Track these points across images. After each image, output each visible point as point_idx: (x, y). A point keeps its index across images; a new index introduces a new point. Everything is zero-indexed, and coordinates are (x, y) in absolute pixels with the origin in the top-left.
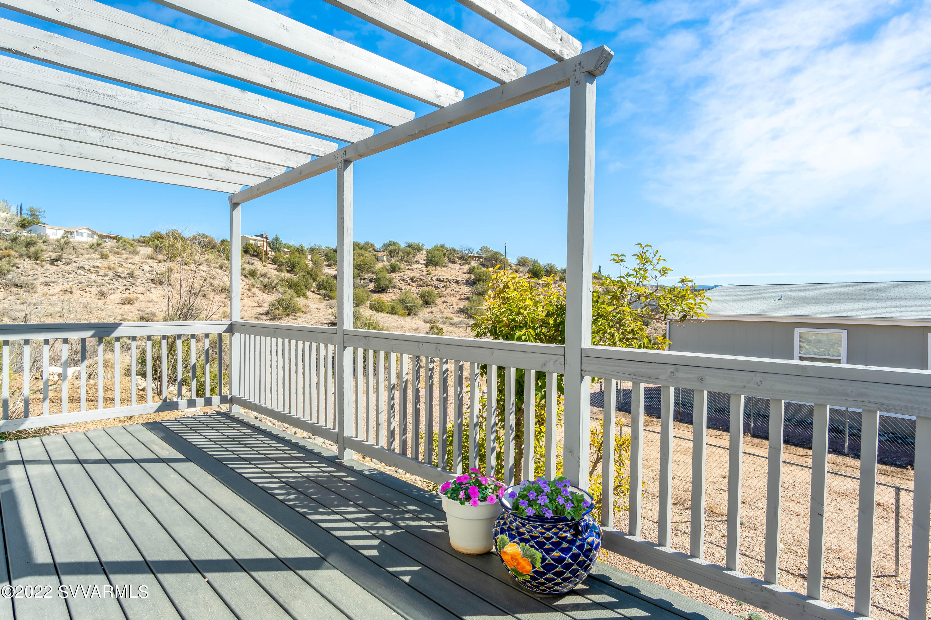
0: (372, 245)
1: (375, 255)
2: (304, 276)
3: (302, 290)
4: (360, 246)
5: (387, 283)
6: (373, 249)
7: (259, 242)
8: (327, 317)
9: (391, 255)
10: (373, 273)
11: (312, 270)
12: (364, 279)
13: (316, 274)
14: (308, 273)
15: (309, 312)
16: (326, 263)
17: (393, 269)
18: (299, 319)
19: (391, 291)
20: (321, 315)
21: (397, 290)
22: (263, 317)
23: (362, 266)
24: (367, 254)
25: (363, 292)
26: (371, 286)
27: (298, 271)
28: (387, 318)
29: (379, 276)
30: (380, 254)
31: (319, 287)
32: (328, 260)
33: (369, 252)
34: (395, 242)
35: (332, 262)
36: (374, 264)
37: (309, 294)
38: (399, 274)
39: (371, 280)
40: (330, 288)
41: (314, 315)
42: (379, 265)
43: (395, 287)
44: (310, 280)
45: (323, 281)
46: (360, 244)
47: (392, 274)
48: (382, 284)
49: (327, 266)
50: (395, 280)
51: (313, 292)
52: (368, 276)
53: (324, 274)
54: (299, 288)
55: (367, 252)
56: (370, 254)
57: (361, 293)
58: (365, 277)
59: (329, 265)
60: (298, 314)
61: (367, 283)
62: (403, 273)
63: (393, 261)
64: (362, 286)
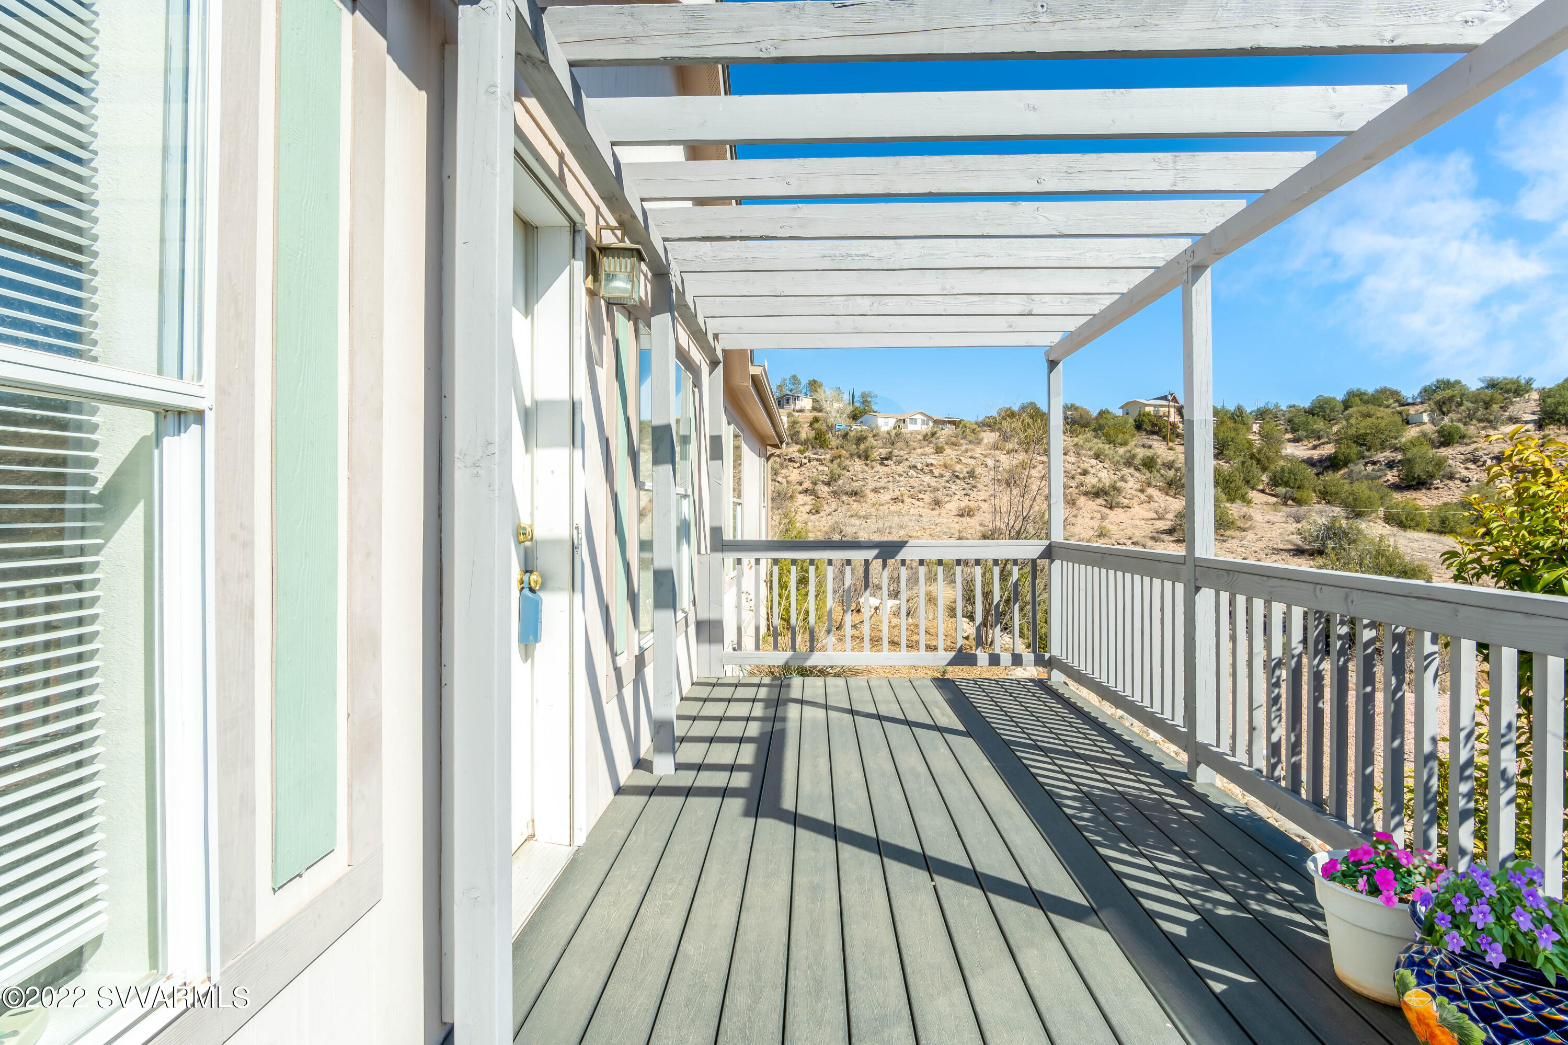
0: (1395, 394)
1: (1400, 413)
2: (1244, 462)
3: (1238, 488)
4: (1366, 397)
5: (1430, 469)
6: (1397, 401)
7: (1162, 409)
8: (1287, 538)
9: (1441, 410)
10: (1396, 449)
11: (1260, 451)
12: (1374, 463)
13: (1268, 458)
14: (1252, 456)
15: (1250, 528)
16: (1289, 436)
17: (1447, 439)
18: (1230, 541)
19: (1440, 485)
20: (1275, 534)
21: (1457, 482)
22: (1165, 537)
23: (1369, 438)
24: (1381, 412)
25: (1370, 489)
26: (1391, 476)
27: (1232, 454)
28: (1427, 543)
29: (1409, 455)
30: (1412, 410)
31: (1275, 481)
32: (1294, 430)
33: (1387, 407)
34: (1452, 380)
35: (1301, 433)
36: (1398, 431)
37: (1253, 495)
38: (1462, 449)
39: (1390, 465)
40: (1298, 483)
41: (1260, 534)
42: (1412, 432)
43: (1451, 477)
44: (1256, 470)
45: (1283, 470)
46: (1365, 394)
47: (1442, 449)
48: (1418, 471)
49: (1290, 441)
50: (1450, 462)
51: (1263, 491)
52: (1383, 456)
53: (1285, 458)
54: (1233, 485)
55: (1382, 409)
56: (1389, 410)
57: (1367, 492)
58: (1375, 459)
59: (1296, 440)
60: (1228, 533)
61: (1380, 470)
62: (1473, 446)
63: (1446, 421)
64: (1368, 477)
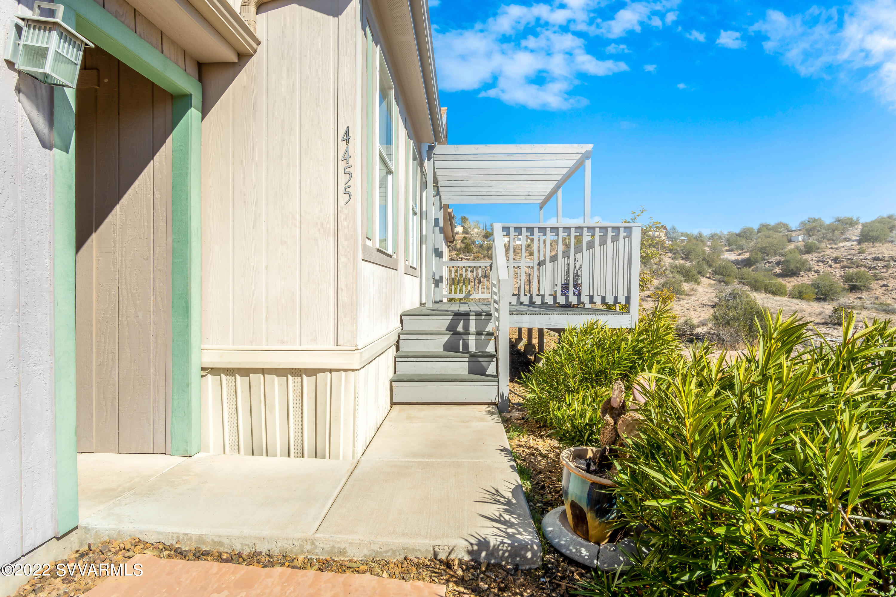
0: (786, 226)
1: (787, 236)
2: (699, 262)
3: (693, 276)
4: (770, 227)
5: (798, 265)
6: (787, 229)
7: (657, 233)
8: (712, 299)
9: (809, 234)
10: (782, 255)
11: (708, 256)
12: (770, 263)
13: (713, 260)
14: (704, 259)
15: (693, 295)
16: (727, 248)
17: (809, 249)
18: (682, 301)
19: (803, 275)
20: (706, 297)
21: (813, 273)
23: (768, 249)
24: (776, 235)
25: (765, 276)
26: (778, 270)
27: (693, 258)
29: (787, 258)
30: (794, 234)
31: (715, 273)
32: (729, 245)
33: (780, 232)
34: (816, 218)
35: (733, 247)
36: (784, 245)
37: (704, 280)
38: (816, 255)
39: (778, 263)
40: (728, 273)
41: (698, 297)
42: (792, 246)
43: (810, 270)
44: (705, 267)
45: (720, 267)
46: (769, 225)
47: (806, 255)
48: (792, 266)
49: (727, 251)
50: (810, 262)
51: (709, 278)
52: (774, 259)
53: (723, 260)
54: (691, 274)
55: (777, 233)
56: (781, 234)
57: (762, 277)
58: (771, 260)
59: (730, 251)
60: (681, 297)
61: (772, 266)
62: (823, 253)
63: (811, 240)
64: (766, 270)
